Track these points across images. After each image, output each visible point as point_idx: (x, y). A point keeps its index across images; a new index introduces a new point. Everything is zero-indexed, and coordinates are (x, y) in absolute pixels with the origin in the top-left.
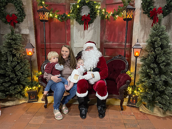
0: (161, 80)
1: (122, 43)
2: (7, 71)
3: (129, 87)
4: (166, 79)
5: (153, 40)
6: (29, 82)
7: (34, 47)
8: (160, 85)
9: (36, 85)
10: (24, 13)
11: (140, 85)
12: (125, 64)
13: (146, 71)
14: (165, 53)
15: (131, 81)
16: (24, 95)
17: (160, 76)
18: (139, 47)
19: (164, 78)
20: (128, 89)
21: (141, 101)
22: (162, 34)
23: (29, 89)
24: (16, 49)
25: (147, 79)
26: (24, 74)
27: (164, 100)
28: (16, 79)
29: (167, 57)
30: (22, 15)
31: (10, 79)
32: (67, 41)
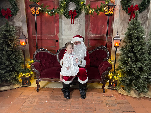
0: (137, 67)
1: (104, 35)
2: (3, 60)
3: (110, 73)
4: (141, 66)
5: (131, 33)
6: (23, 69)
7: (27, 38)
8: (136, 71)
9: (29, 72)
10: (17, 8)
11: (119, 71)
12: (107, 53)
13: (125, 59)
14: (140, 44)
15: (111, 68)
16: (18, 81)
17: (136, 64)
18: (119, 39)
19: (139, 64)
20: (109, 75)
21: (120, 85)
22: (138, 28)
23: (23, 75)
24: (11, 39)
25: (125, 66)
26: (18, 62)
27: (139, 84)
28: (11, 66)
29: (142, 47)
30: (16, 9)
31: (6, 66)
32: (56, 33)
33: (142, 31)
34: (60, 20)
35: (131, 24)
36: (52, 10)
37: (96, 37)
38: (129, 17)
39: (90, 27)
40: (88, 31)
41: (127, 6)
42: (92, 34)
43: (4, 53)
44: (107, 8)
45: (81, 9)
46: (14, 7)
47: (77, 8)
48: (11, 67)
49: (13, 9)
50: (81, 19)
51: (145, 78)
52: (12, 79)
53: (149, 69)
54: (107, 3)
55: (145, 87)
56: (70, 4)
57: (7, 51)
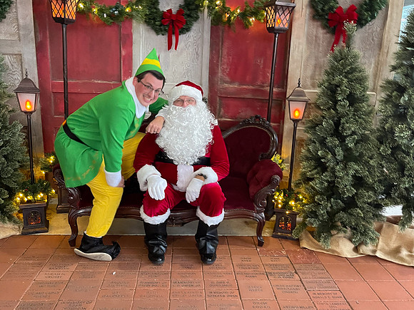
0: (347, 174)
3: (278, 194)
8: (346, 186)
9: (45, 191)
13: (317, 154)
14: (357, 113)
17: (345, 166)
18: (302, 97)
19: (354, 167)
21: (304, 224)
25: (317, 173)
26: (12, 161)
27: (353, 220)
32: (124, 76)
34: (134, 37)
36: (113, 6)
37: (240, 91)
38: (332, 39)
39: (224, 60)
40: (220, 74)
42: (231, 83)
44: (273, 11)
47: (188, 4)
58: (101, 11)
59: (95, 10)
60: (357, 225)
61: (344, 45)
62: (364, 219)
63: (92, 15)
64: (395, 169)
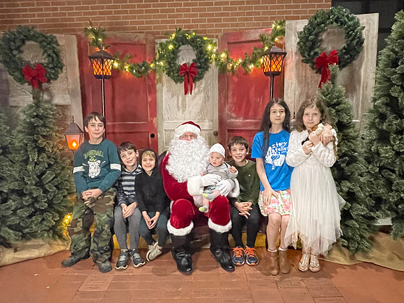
2: (27, 184)
4: (350, 188)
7: (83, 132)
10: (60, 63)
14: (346, 138)
16: (62, 234)
19: (346, 186)
24: (45, 136)
26: (61, 189)
27: (349, 230)
28: (46, 200)
29: (350, 146)
30: (57, 65)
31: (33, 200)
32: (151, 117)
33: (347, 111)
34: (158, 86)
35: (323, 93)
36: (141, 64)
37: (245, 125)
38: (319, 77)
39: (230, 100)
40: (227, 111)
41: (312, 53)
42: (236, 118)
43: (30, 167)
44: (268, 59)
45: (207, 60)
46: (53, 60)
47: (199, 59)
48: (45, 202)
49: (51, 66)
50: (209, 83)
51: (362, 216)
52: (48, 231)
53: (370, 196)
54: (266, 48)
55: (364, 238)
56: (180, 51)
57: (36, 164)
58: (131, 68)
59: (127, 67)
60: (353, 235)
61: (330, 82)
62: (359, 229)
63: (124, 72)
64: (383, 185)
